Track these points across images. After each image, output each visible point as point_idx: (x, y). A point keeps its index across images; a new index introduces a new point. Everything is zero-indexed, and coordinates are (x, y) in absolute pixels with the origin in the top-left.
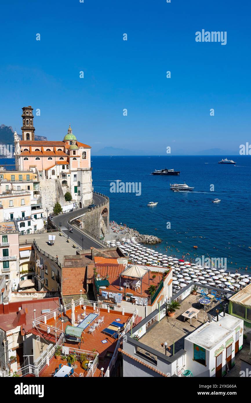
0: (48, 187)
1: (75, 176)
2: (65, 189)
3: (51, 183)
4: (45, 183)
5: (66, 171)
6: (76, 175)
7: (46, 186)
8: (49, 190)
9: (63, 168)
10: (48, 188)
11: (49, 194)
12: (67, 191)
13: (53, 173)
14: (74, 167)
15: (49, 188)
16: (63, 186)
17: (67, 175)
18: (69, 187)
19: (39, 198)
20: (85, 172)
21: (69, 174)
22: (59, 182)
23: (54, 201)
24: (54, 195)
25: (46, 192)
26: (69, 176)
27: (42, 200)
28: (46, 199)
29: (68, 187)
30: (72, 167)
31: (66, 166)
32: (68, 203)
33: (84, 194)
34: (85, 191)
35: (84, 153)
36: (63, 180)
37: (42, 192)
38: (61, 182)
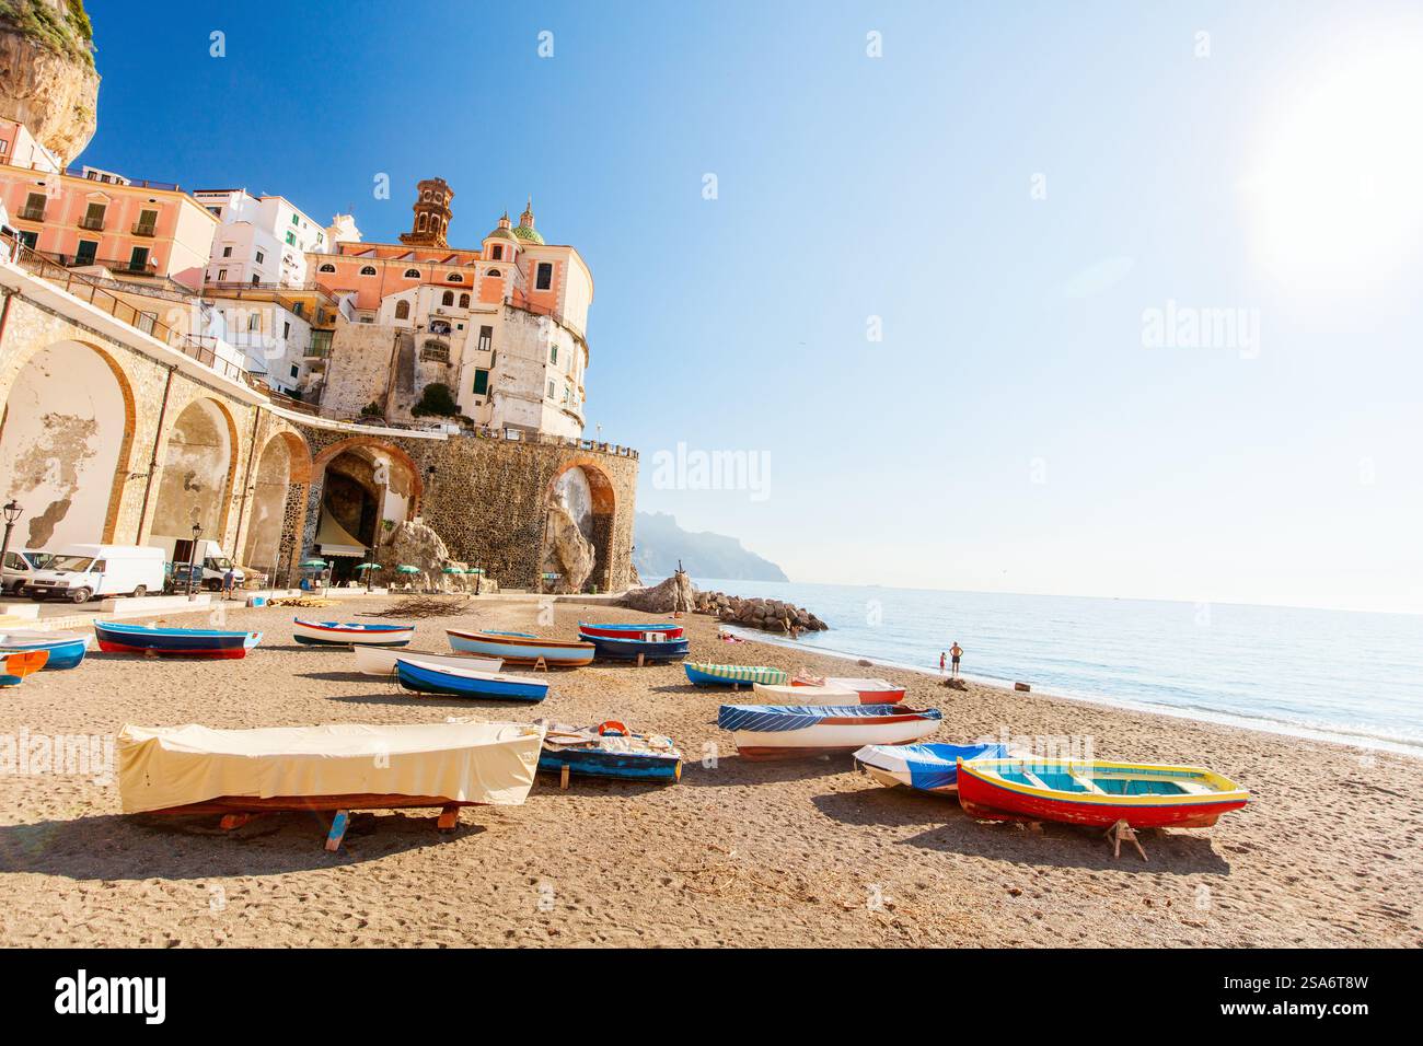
0: (361, 350)
1: (486, 332)
2: (429, 371)
3: (378, 340)
4: (356, 334)
5: (454, 311)
6: (490, 329)
7: (356, 347)
8: (363, 362)
9: (448, 299)
10: (360, 355)
11: (357, 377)
12: (443, 381)
13: (403, 310)
14: (484, 297)
15: (364, 354)
16: (425, 357)
17: (454, 323)
18: (454, 368)
19: (315, 387)
21: (461, 323)
22: (413, 339)
24: (379, 381)
25: (350, 367)
26: (460, 327)
27: (327, 395)
28: (341, 394)
29: (450, 366)
30: (479, 298)
31: (457, 294)
32: (429, 419)
33: (505, 395)
34: (511, 388)
35: (545, 270)
36: (433, 337)
37: (334, 364)
38: (420, 342)
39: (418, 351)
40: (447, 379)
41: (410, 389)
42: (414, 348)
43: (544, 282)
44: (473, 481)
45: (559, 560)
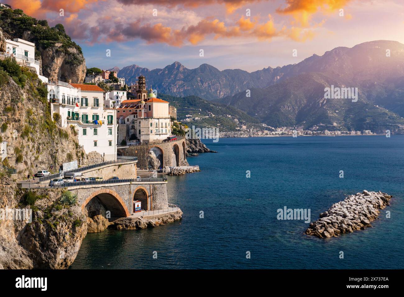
0: (122, 129)
1: (140, 122)
2: (132, 131)
3: (124, 127)
4: (121, 126)
5: (136, 119)
8: (123, 131)
9: (134, 117)
11: (122, 134)
13: (128, 120)
16: (131, 129)
17: (135, 121)
20: (143, 120)
21: (136, 121)
23: (124, 138)
24: (125, 134)
26: (136, 122)
29: (135, 130)
30: (138, 116)
31: (136, 115)
32: (132, 141)
33: (142, 135)
34: (143, 133)
35: (150, 106)
36: (132, 125)
38: (130, 126)
40: (135, 132)
41: (129, 136)
42: (129, 127)
43: (150, 110)
44: (134, 153)
45: (151, 164)
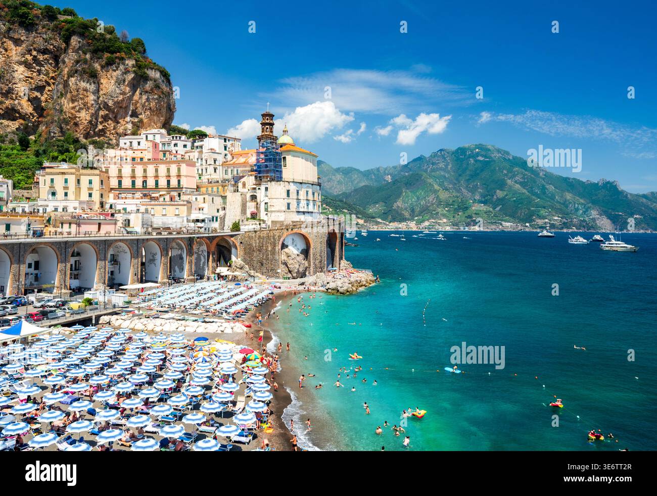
1: (267, 189)
2: (252, 206)
3: (237, 198)
4: (231, 196)
9: (256, 179)
10: (233, 203)
11: (233, 210)
13: (244, 185)
16: (250, 202)
19: (223, 215)
20: (273, 183)
22: (246, 196)
23: (238, 218)
24: (238, 212)
25: (231, 207)
26: (259, 189)
27: (226, 217)
28: (229, 216)
29: (257, 203)
31: (258, 176)
32: (251, 222)
33: (271, 212)
34: (273, 209)
35: (285, 159)
36: (252, 194)
37: (228, 207)
39: (248, 200)
40: (257, 208)
41: (245, 214)
42: (246, 199)
43: (285, 164)
44: (254, 245)
